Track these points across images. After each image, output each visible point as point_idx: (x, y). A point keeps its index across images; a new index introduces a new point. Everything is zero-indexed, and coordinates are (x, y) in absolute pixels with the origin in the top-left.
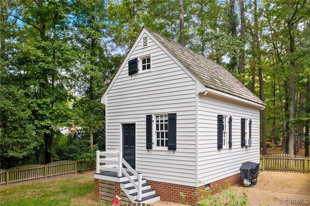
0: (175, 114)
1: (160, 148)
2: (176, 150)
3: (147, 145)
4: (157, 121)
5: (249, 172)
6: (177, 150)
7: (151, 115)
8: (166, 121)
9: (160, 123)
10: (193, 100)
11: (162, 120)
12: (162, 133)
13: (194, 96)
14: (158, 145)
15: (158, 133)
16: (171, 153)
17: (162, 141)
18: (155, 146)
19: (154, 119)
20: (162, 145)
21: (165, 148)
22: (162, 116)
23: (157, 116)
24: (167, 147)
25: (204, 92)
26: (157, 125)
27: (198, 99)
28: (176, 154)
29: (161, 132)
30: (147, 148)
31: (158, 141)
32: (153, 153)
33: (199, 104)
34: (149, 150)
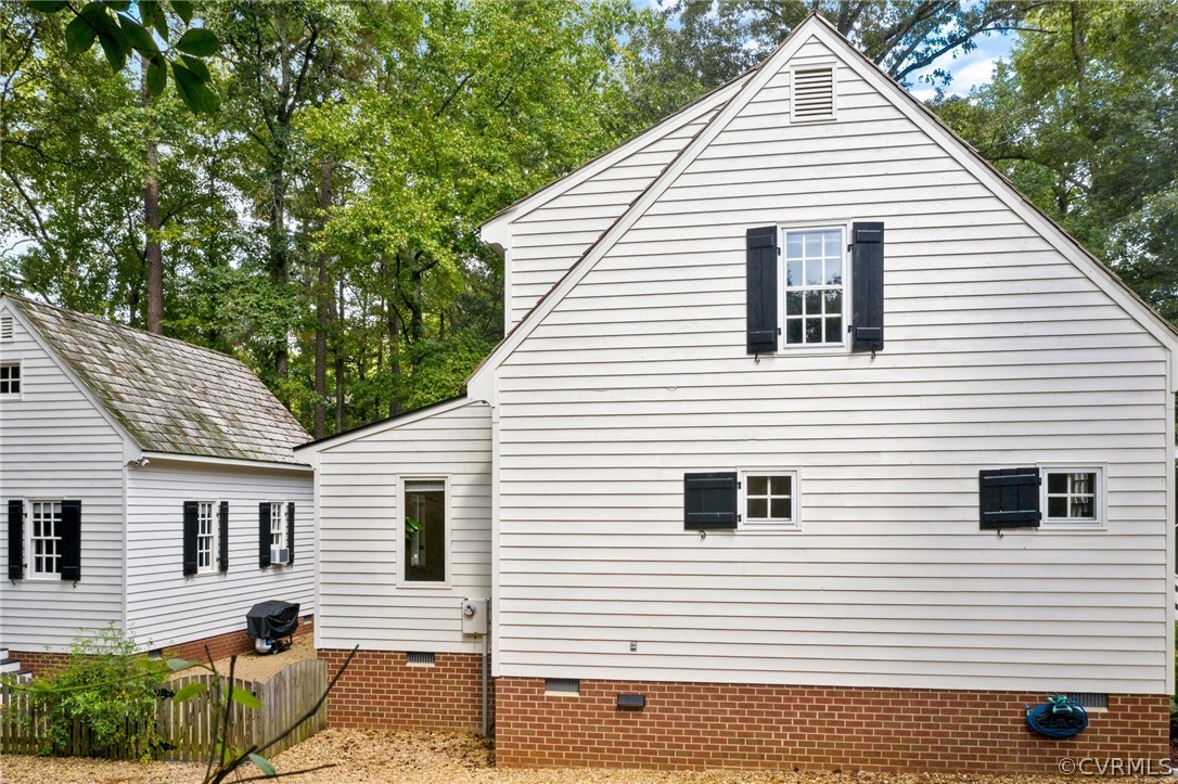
0: (79, 503)
1: (44, 576)
2: (79, 579)
3: (10, 569)
4: (37, 516)
5: (263, 622)
6: (83, 580)
7: (21, 502)
8: (56, 516)
9: (42, 520)
10: (118, 475)
11: (48, 512)
12: (49, 543)
13: (119, 466)
14: (39, 569)
15: (39, 543)
16: (69, 587)
17: (49, 560)
18: (30, 573)
19: (28, 509)
20: (49, 569)
21: (56, 576)
22: (47, 504)
23: (35, 504)
24: (60, 574)
25: (141, 461)
26: (37, 525)
27: (127, 474)
28: (79, 588)
29: (47, 541)
30: (10, 577)
31: (39, 561)
32: (24, 587)
33: (129, 484)
34: (15, 581)
